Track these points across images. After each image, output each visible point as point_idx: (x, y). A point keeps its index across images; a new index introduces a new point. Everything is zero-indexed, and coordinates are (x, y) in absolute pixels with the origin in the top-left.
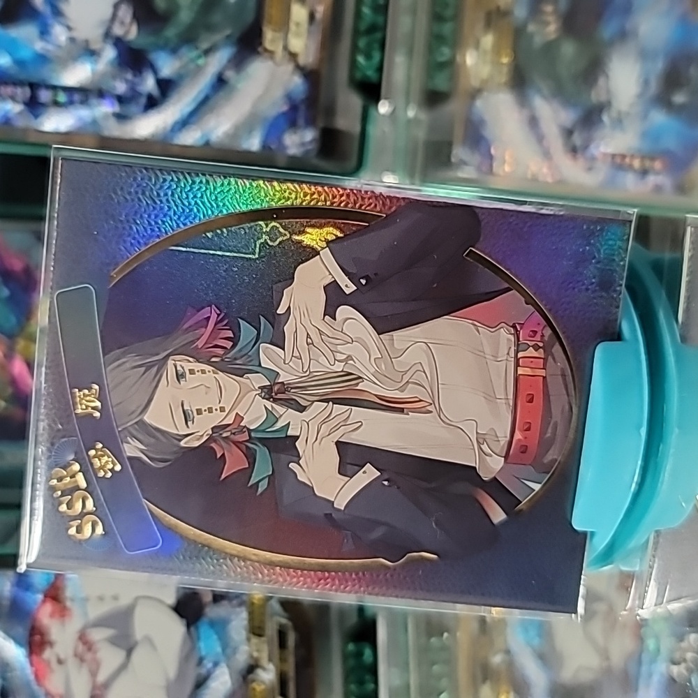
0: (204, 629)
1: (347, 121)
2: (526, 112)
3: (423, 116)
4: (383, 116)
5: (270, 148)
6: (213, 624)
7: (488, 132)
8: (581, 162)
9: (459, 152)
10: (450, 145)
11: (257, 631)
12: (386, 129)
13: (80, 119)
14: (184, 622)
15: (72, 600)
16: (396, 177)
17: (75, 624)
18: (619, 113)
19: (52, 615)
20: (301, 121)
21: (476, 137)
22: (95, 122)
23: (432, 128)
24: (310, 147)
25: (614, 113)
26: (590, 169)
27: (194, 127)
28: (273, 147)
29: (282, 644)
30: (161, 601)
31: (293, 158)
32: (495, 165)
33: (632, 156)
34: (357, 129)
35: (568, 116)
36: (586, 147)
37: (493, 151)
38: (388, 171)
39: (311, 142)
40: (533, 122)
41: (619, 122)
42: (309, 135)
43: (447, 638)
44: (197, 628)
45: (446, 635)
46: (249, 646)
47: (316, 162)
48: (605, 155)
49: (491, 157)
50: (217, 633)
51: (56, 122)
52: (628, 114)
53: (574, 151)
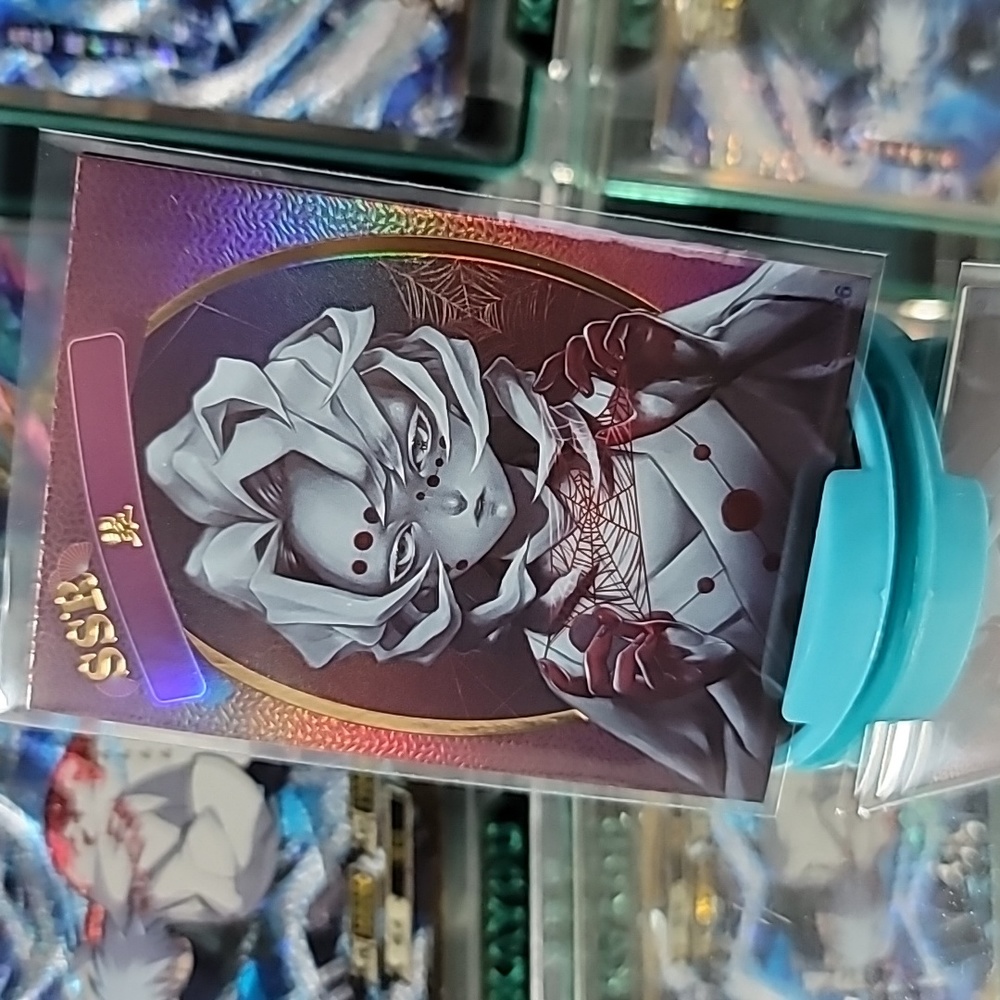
0: (288, 799)
1: (505, 90)
2: (759, 81)
3: (611, 84)
4: (555, 82)
5: (393, 126)
6: (300, 792)
7: (703, 109)
8: (837, 153)
9: (662, 136)
10: (649, 125)
11: (362, 804)
12: (560, 102)
13: (123, 78)
14: (262, 789)
15: (106, 756)
16: (571, 170)
17: (109, 789)
18: (893, 83)
19: (77, 777)
20: (437, 88)
21: (687, 115)
22: (144, 83)
23: (624, 100)
24: (449, 125)
25: (885, 85)
26: (848, 163)
27: (285, 92)
28: (398, 123)
29: (397, 823)
30: (229, 760)
31: (425, 140)
32: (712, 154)
33: (910, 146)
34: (517, 100)
35: (819, 87)
36: (844, 131)
37: (710, 136)
38: (560, 160)
39: (451, 118)
40: (769, 94)
41: (891, 97)
42: (449, 108)
43: (626, 819)
44: (279, 799)
46: (351, 824)
47: (457, 146)
48: (871, 143)
49: (707, 144)
50: (306, 805)
51: (89, 82)
52: (906, 85)
53: (826, 136)
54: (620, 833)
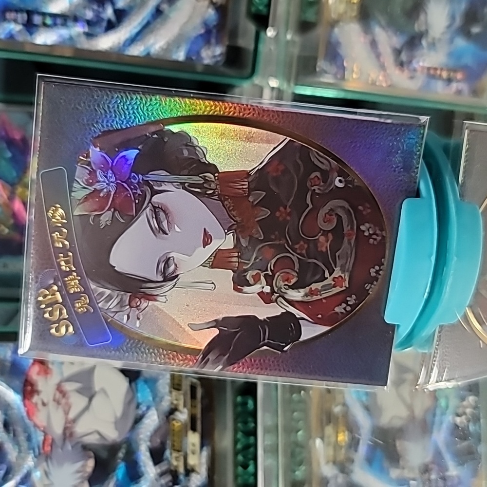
0: (141, 384)
1: (246, 42)
2: (369, 37)
3: (297, 39)
4: (270, 38)
5: (192, 59)
6: (146, 381)
7: (342, 51)
8: (406, 73)
9: (321, 64)
10: (315, 59)
11: (176, 387)
12: (272, 48)
13: (61, 36)
14: (128, 379)
15: (53, 363)
16: (278, 81)
18: (434, 39)
19: (39, 374)
20: (213, 41)
21: (334, 54)
22: (71, 38)
23: (303, 47)
24: (219, 59)
25: (430, 40)
26: (412, 78)
27: (139, 43)
28: (194, 58)
29: (193, 396)
31: (207, 66)
32: (346, 73)
33: (442, 69)
34: (252, 47)
35: (397, 41)
36: (410, 62)
37: (345, 64)
38: (272, 76)
39: (220, 55)
40: (374, 44)
41: (433, 45)
42: (219, 50)
43: (304, 394)
44: (136, 384)
45: (302, 392)
46: (171, 397)
47: (222, 69)
48: (423, 68)
49: (344, 68)
50: (149, 387)
51: (45, 38)
52: (440, 39)
53: (401, 65)
54: (301, 401)
